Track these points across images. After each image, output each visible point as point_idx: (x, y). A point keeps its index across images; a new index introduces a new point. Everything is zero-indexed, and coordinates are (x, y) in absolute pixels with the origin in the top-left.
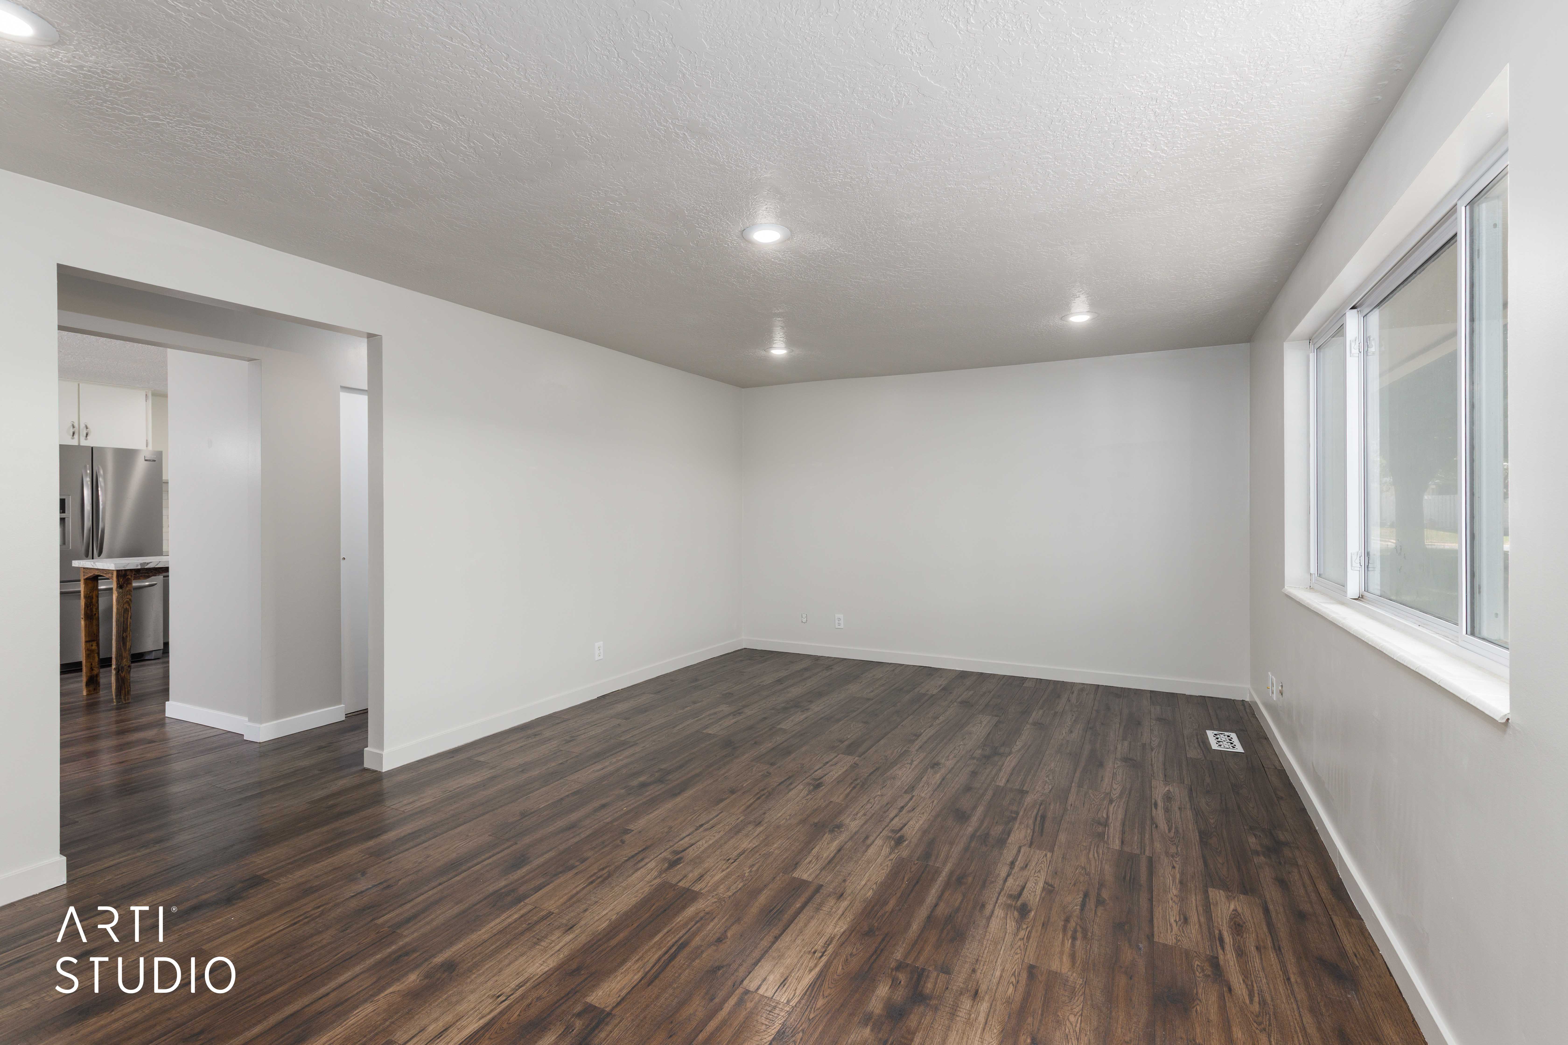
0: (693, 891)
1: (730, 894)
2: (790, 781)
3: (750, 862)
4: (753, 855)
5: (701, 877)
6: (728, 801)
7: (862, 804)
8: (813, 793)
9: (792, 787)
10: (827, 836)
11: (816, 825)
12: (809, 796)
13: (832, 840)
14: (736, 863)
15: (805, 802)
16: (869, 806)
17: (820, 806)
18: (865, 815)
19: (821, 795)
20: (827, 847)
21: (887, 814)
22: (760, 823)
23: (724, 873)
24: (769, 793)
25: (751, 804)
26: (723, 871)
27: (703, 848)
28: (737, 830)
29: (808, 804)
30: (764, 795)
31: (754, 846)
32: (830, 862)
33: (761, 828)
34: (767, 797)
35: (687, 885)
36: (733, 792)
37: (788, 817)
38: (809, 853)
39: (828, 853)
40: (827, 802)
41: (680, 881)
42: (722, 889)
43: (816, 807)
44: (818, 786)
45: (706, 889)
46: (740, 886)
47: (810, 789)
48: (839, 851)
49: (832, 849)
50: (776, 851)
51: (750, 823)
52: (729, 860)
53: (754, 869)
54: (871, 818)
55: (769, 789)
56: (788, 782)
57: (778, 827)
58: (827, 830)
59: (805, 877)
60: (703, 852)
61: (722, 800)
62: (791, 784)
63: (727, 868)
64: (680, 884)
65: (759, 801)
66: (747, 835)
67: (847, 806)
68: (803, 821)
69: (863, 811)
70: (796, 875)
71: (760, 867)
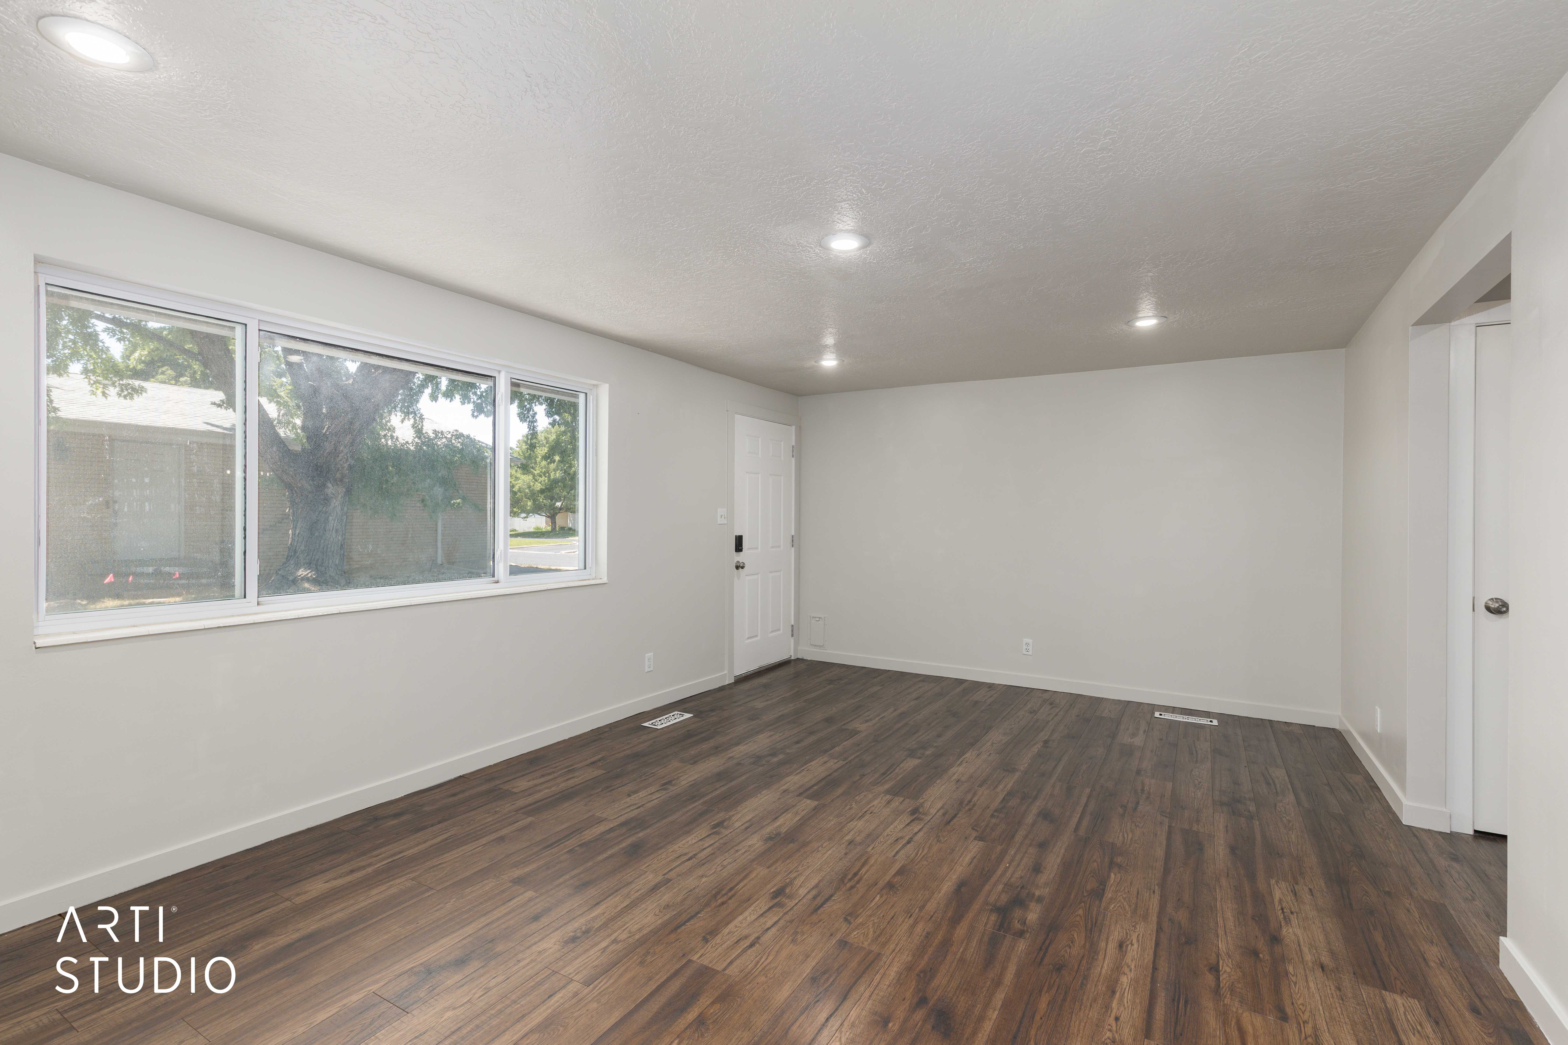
0: (891, 795)
1: (864, 794)
2: (816, 902)
3: (853, 811)
4: (851, 816)
5: (889, 802)
6: (893, 871)
7: (734, 864)
8: (788, 880)
9: (814, 892)
10: (784, 830)
11: (792, 841)
12: (793, 875)
13: (780, 826)
14: (865, 810)
15: (800, 868)
16: (725, 863)
17: (783, 862)
18: (737, 851)
19: (779, 878)
20: (786, 822)
21: (712, 852)
22: (849, 844)
23: (872, 805)
24: (843, 882)
25: (863, 865)
26: (873, 806)
27: (897, 822)
28: (872, 837)
29: (796, 865)
30: (850, 880)
31: (851, 823)
32: (787, 810)
33: (847, 838)
34: (845, 876)
35: (896, 798)
36: (890, 886)
37: (820, 849)
38: (803, 817)
39: (787, 816)
40: (773, 867)
41: (903, 801)
42: (870, 796)
43: (788, 861)
44: (780, 892)
45: (881, 796)
46: (857, 797)
47: (790, 888)
48: (776, 818)
49: (782, 820)
50: (832, 818)
51: (860, 843)
52: (871, 813)
53: (848, 807)
54: (732, 848)
55: (844, 889)
56: (819, 900)
57: (830, 839)
58: (782, 835)
59: (809, 801)
60: (895, 820)
61: (900, 872)
62: (815, 898)
63: (870, 808)
64: (902, 799)
65: (855, 870)
66: (860, 832)
67: (753, 861)
68: (805, 844)
69: (737, 855)
70: (816, 803)
71: (844, 808)
